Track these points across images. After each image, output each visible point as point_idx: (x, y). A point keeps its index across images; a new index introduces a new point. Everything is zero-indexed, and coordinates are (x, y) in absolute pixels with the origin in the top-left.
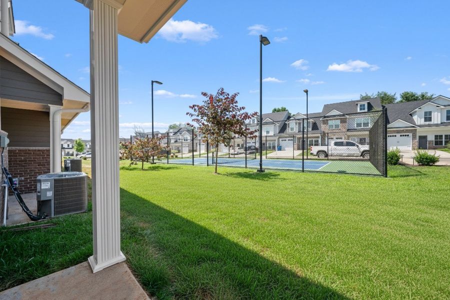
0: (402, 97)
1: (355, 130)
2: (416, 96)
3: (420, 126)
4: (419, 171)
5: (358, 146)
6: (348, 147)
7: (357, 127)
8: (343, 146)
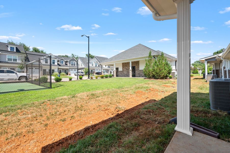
0: (33, 49)
1: (7, 63)
2: (39, 50)
3: (44, 65)
4: (60, 84)
5: (16, 74)
6: (8, 74)
7: (8, 61)
8: (3, 73)
